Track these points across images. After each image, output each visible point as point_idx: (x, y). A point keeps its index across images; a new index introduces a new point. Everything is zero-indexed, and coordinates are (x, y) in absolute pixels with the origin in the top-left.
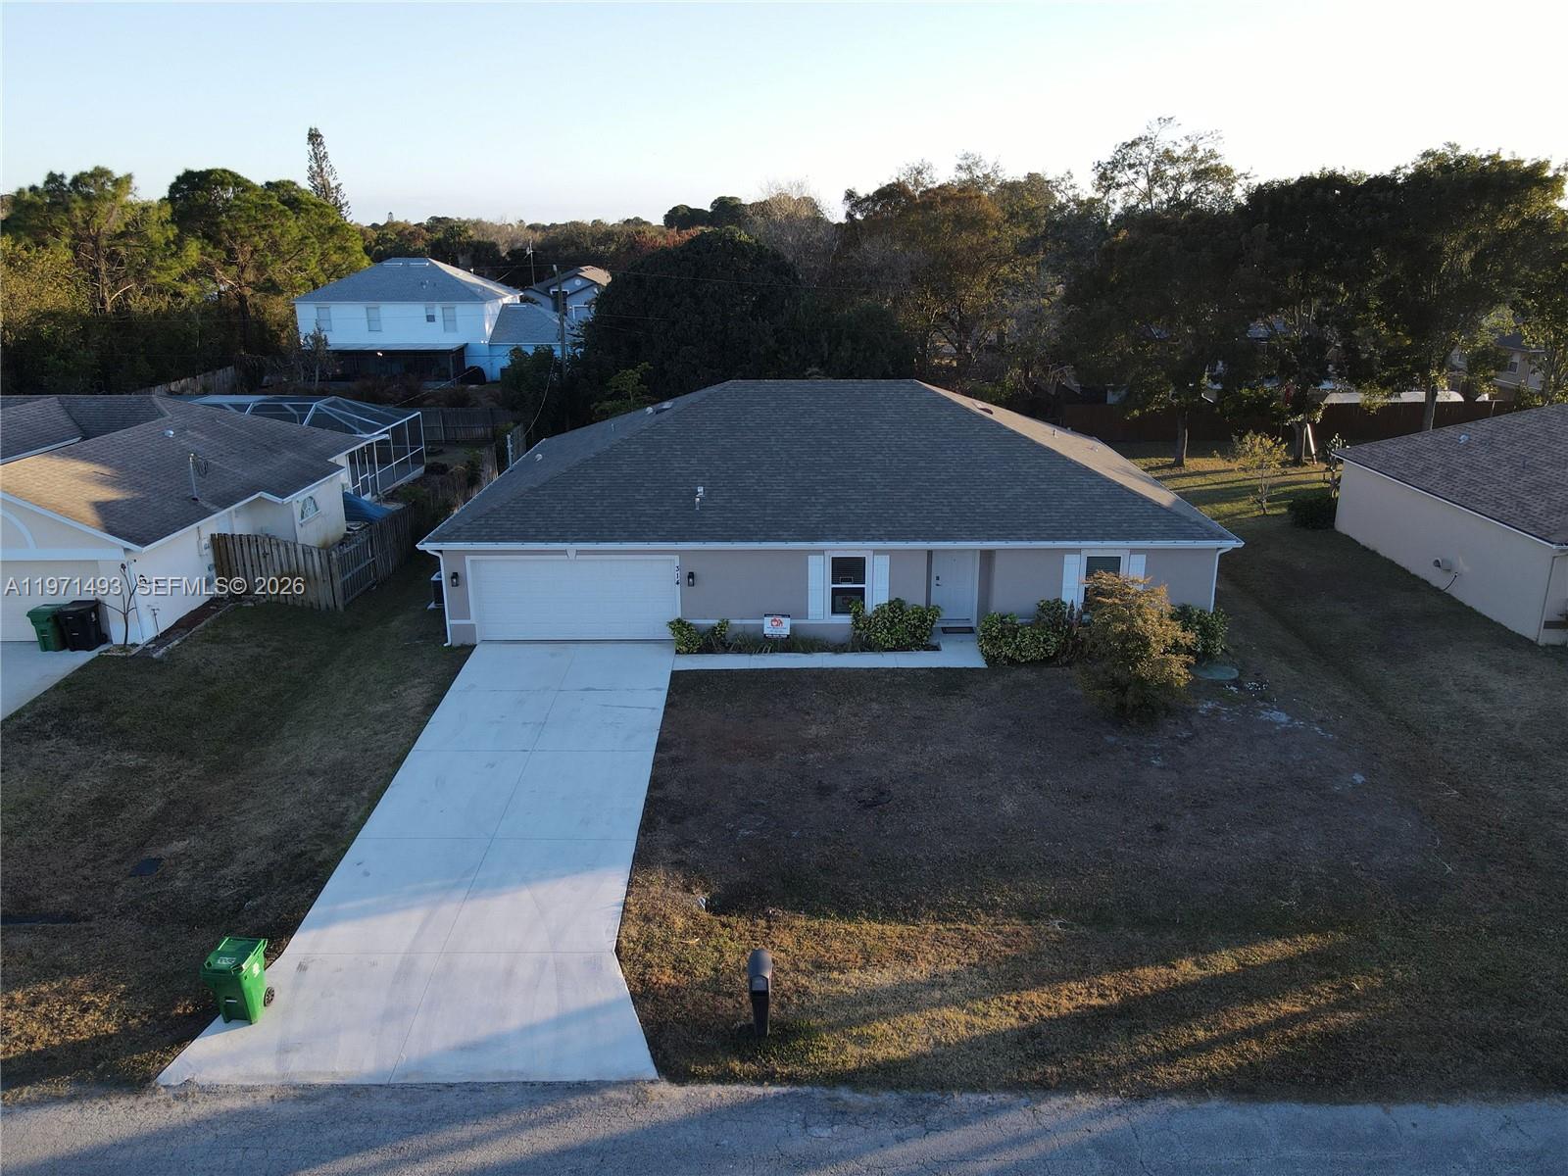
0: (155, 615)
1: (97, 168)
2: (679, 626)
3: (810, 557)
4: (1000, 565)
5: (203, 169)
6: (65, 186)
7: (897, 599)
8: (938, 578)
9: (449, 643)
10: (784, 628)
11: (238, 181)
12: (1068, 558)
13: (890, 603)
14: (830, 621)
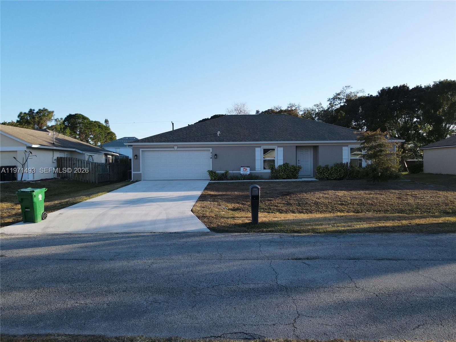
1: (44, 108)
2: (212, 173)
3: (256, 148)
4: (321, 151)
5: (74, 114)
6: (34, 113)
7: (286, 163)
8: (299, 161)
9: (132, 180)
10: (248, 171)
11: (84, 118)
12: (344, 148)
13: (284, 164)
14: (263, 172)
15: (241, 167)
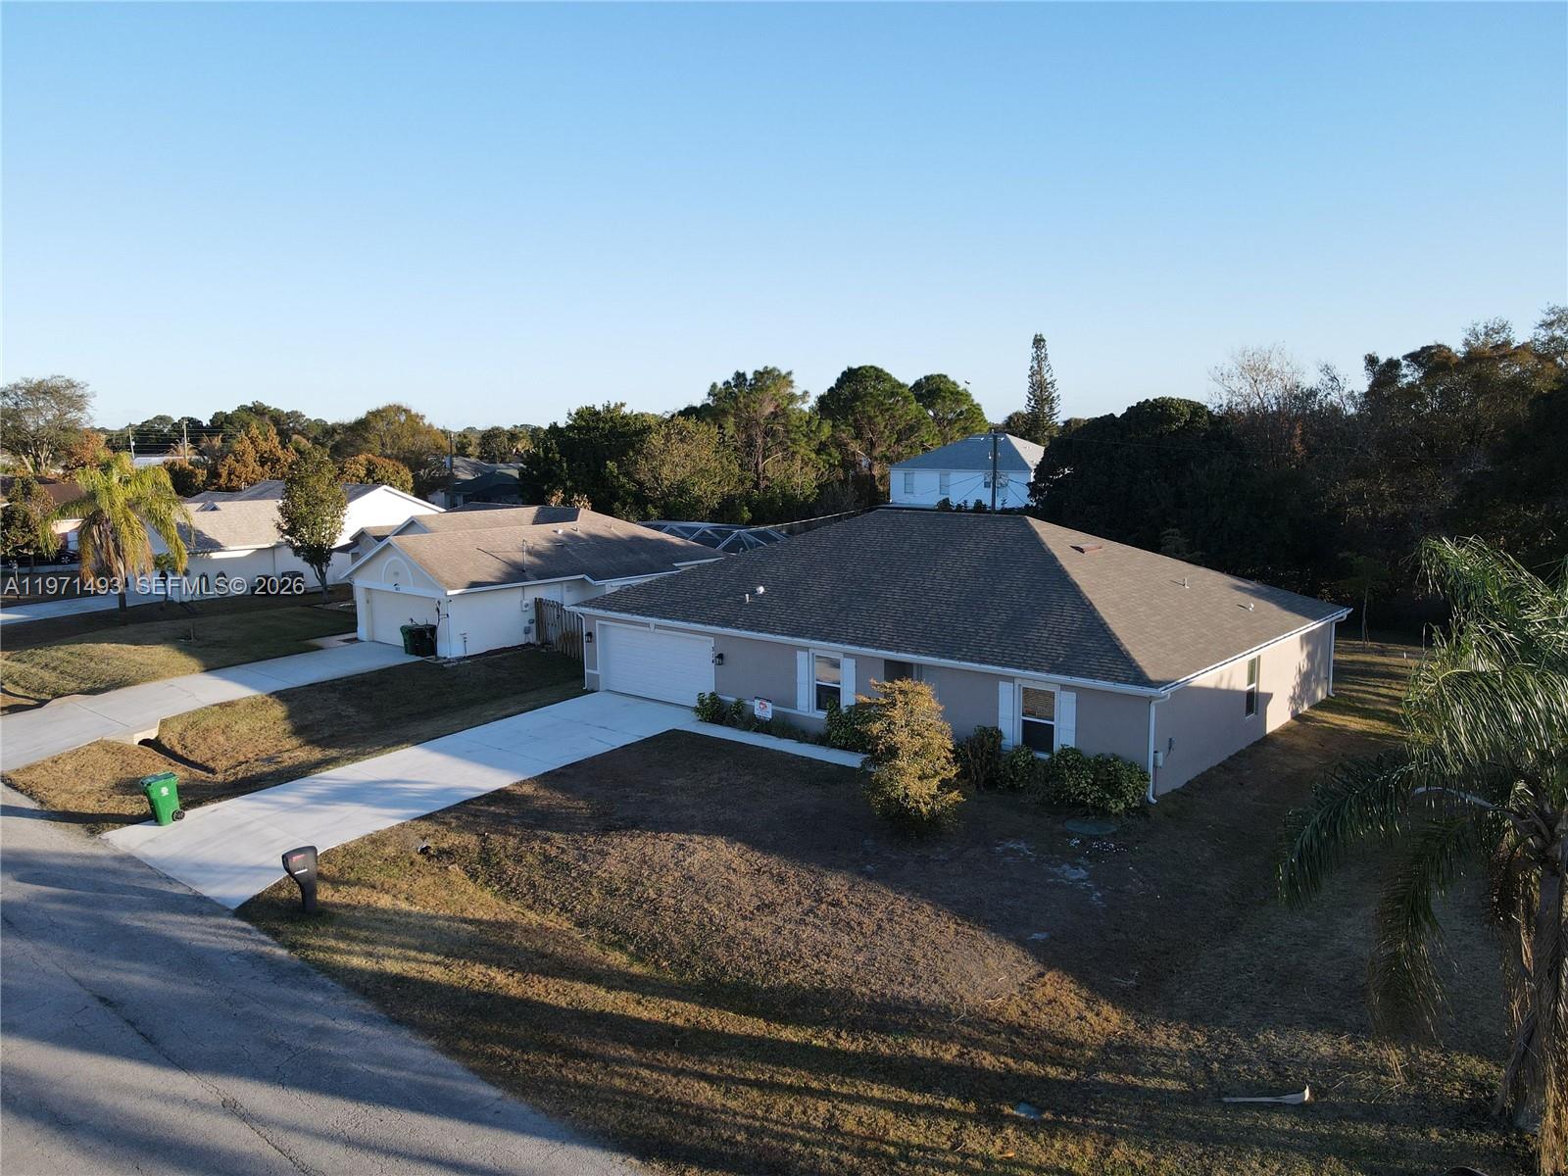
0: (466, 641)
1: (766, 367)
3: (797, 652)
5: (858, 366)
9: (586, 688)
10: (768, 712)
12: (1002, 686)
13: (857, 705)
14: (813, 715)
15: (756, 698)
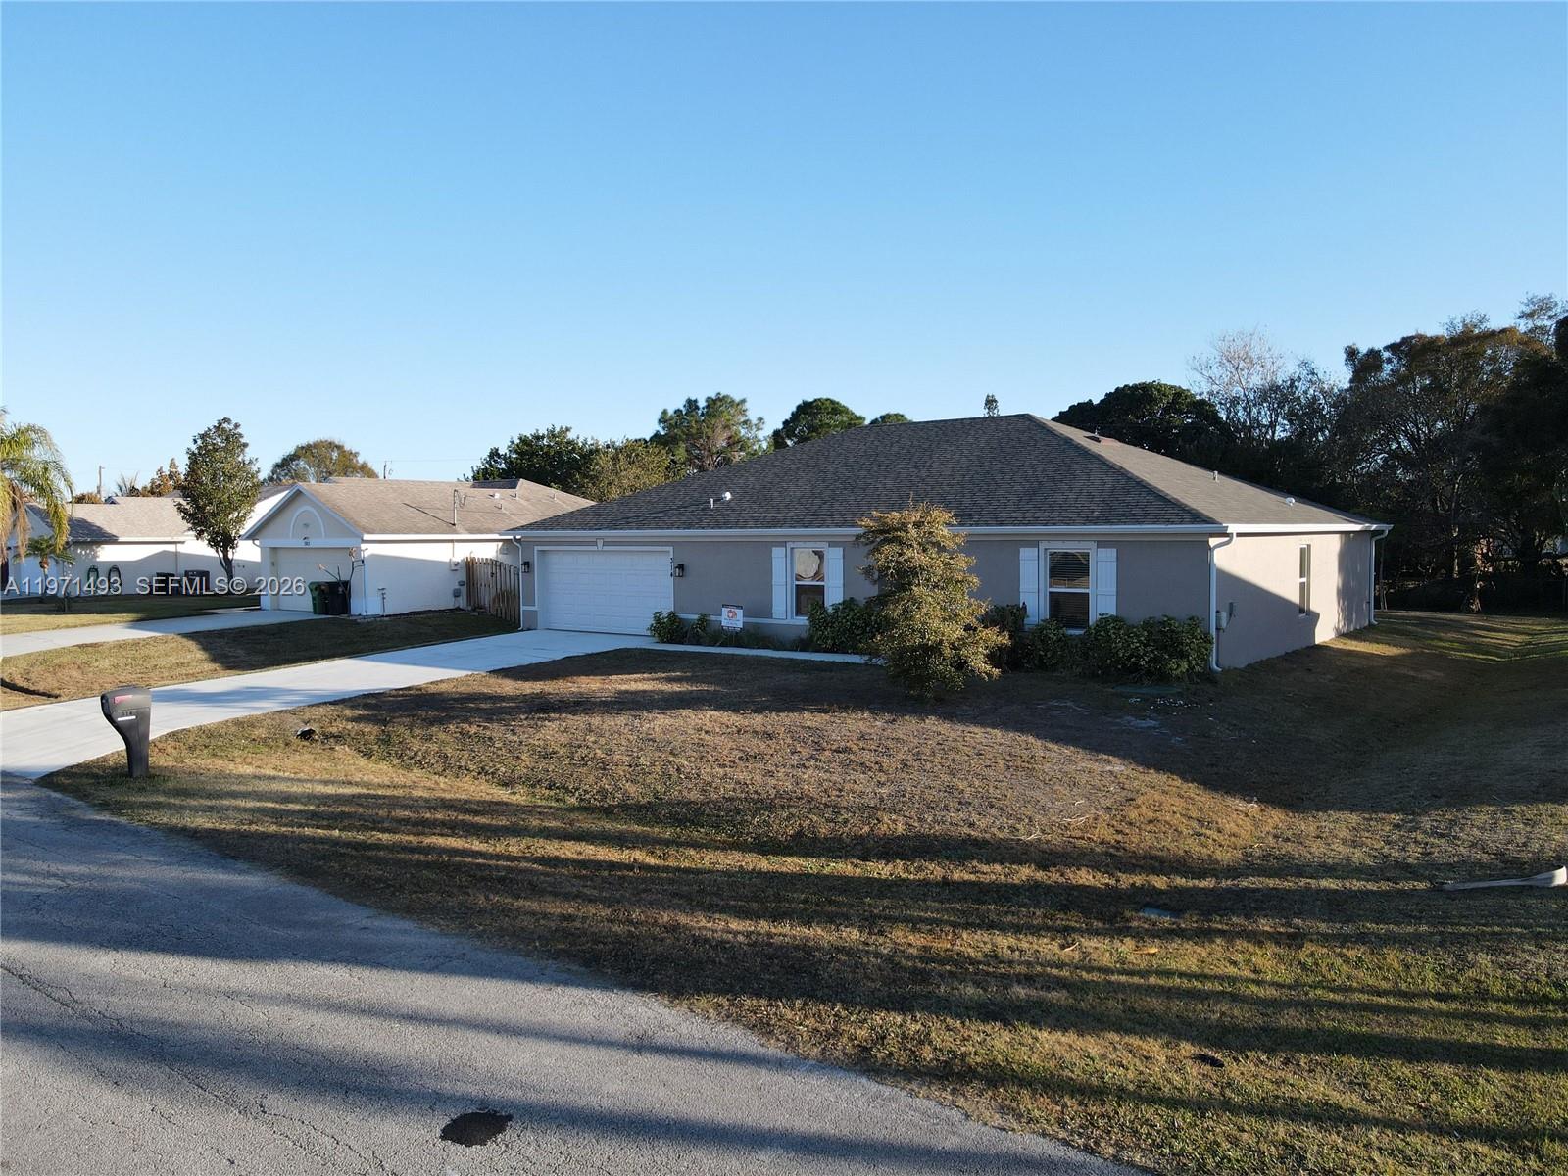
0: (384, 598)
3: (772, 549)
5: (813, 399)
6: (699, 408)
7: (849, 598)
10: (739, 620)
12: (1024, 553)
13: (845, 601)
14: (792, 622)
15: (723, 606)
